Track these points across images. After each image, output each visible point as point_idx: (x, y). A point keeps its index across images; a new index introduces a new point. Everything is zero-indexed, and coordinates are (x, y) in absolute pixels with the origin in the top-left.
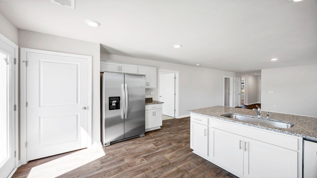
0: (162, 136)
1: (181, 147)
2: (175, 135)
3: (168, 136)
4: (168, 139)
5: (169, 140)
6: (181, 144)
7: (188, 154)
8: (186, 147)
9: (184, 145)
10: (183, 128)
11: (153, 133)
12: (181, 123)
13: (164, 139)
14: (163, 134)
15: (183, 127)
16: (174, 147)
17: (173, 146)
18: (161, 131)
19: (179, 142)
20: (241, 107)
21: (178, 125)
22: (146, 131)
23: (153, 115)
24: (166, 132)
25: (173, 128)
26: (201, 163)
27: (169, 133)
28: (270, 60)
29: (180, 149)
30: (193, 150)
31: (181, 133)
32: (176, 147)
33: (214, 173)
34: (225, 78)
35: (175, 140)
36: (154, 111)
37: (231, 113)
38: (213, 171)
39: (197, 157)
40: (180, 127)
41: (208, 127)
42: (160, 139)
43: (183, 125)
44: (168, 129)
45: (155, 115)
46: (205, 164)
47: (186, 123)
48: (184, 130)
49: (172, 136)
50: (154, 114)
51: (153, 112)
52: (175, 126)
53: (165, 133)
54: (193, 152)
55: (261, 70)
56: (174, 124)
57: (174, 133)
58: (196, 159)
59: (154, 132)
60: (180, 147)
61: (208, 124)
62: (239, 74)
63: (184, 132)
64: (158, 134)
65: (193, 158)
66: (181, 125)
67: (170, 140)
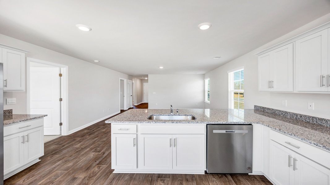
0: (50, 172)
1: (94, 174)
2: (75, 160)
3: (62, 168)
4: (66, 172)
5: (69, 174)
6: (92, 170)
7: (108, 179)
8: (101, 171)
9: (97, 169)
10: (83, 147)
11: (25, 177)
12: (77, 141)
13: (57, 176)
14: (50, 168)
15: (82, 145)
16: (83, 180)
17: (81, 180)
18: (42, 165)
19: (88, 169)
20: (133, 108)
21: (72, 145)
22: (5, 178)
23: (23, 142)
24: (55, 163)
25: (64, 151)
26: (131, 181)
27: (63, 162)
28: (159, 67)
29: (95, 178)
30: (114, 170)
31: (83, 155)
32: (86, 178)
33: (147, 183)
34: (121, 80)
35: (81, 169)
36: (25, 133)
37: (151, 115)
38: (145, 181)
39: (122, 176)
40: (78, 146)
41: (137, 135)
42: (49, 181)
43: (80, 142)
44: (58, 156)
45: (28, 141)
46: (135, 179)
47: (83, 138)
48: (86, 149)
49: (70, 164)
50: (25, 140)
51: (23, 137)
52: (67, 147)
53: (54, 166)
54: (114, 172)
55: (148, 75)
56: (64, 146)
57: (72, 158)
58: (122, 178)
59: (26, 173)
60: (92, 175)
61: (137, 132)
62: (131, 77)
63: (88, 151)
64: (39, 174)
65: (118, 180)
66: (79, 143)
67: (71, 172)
